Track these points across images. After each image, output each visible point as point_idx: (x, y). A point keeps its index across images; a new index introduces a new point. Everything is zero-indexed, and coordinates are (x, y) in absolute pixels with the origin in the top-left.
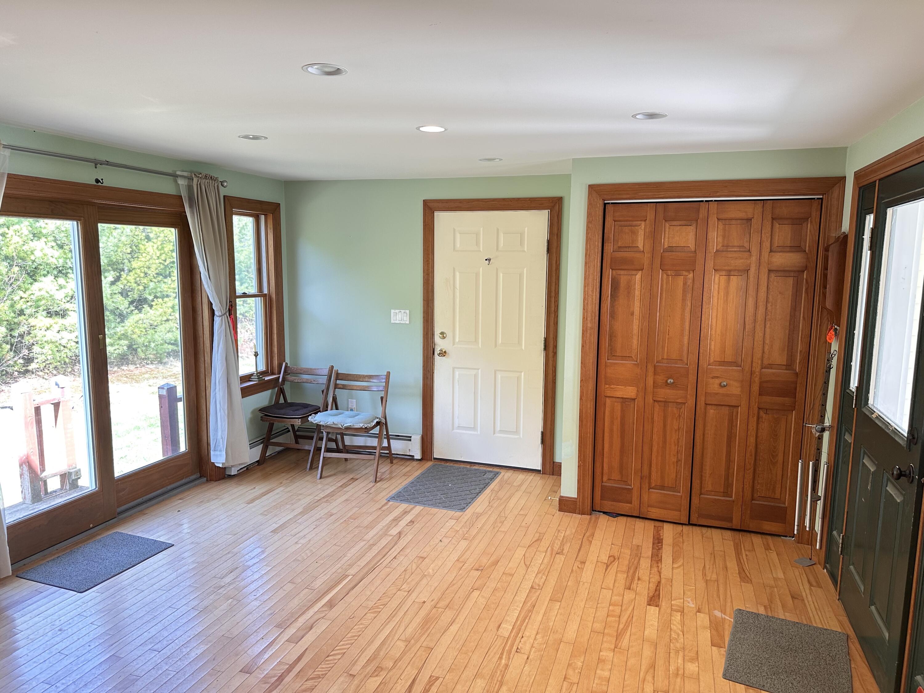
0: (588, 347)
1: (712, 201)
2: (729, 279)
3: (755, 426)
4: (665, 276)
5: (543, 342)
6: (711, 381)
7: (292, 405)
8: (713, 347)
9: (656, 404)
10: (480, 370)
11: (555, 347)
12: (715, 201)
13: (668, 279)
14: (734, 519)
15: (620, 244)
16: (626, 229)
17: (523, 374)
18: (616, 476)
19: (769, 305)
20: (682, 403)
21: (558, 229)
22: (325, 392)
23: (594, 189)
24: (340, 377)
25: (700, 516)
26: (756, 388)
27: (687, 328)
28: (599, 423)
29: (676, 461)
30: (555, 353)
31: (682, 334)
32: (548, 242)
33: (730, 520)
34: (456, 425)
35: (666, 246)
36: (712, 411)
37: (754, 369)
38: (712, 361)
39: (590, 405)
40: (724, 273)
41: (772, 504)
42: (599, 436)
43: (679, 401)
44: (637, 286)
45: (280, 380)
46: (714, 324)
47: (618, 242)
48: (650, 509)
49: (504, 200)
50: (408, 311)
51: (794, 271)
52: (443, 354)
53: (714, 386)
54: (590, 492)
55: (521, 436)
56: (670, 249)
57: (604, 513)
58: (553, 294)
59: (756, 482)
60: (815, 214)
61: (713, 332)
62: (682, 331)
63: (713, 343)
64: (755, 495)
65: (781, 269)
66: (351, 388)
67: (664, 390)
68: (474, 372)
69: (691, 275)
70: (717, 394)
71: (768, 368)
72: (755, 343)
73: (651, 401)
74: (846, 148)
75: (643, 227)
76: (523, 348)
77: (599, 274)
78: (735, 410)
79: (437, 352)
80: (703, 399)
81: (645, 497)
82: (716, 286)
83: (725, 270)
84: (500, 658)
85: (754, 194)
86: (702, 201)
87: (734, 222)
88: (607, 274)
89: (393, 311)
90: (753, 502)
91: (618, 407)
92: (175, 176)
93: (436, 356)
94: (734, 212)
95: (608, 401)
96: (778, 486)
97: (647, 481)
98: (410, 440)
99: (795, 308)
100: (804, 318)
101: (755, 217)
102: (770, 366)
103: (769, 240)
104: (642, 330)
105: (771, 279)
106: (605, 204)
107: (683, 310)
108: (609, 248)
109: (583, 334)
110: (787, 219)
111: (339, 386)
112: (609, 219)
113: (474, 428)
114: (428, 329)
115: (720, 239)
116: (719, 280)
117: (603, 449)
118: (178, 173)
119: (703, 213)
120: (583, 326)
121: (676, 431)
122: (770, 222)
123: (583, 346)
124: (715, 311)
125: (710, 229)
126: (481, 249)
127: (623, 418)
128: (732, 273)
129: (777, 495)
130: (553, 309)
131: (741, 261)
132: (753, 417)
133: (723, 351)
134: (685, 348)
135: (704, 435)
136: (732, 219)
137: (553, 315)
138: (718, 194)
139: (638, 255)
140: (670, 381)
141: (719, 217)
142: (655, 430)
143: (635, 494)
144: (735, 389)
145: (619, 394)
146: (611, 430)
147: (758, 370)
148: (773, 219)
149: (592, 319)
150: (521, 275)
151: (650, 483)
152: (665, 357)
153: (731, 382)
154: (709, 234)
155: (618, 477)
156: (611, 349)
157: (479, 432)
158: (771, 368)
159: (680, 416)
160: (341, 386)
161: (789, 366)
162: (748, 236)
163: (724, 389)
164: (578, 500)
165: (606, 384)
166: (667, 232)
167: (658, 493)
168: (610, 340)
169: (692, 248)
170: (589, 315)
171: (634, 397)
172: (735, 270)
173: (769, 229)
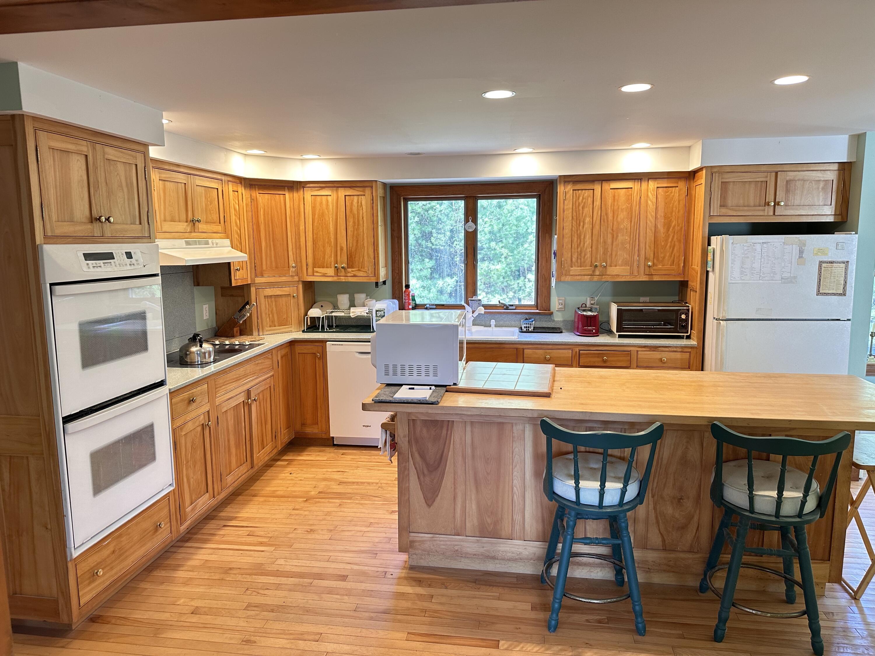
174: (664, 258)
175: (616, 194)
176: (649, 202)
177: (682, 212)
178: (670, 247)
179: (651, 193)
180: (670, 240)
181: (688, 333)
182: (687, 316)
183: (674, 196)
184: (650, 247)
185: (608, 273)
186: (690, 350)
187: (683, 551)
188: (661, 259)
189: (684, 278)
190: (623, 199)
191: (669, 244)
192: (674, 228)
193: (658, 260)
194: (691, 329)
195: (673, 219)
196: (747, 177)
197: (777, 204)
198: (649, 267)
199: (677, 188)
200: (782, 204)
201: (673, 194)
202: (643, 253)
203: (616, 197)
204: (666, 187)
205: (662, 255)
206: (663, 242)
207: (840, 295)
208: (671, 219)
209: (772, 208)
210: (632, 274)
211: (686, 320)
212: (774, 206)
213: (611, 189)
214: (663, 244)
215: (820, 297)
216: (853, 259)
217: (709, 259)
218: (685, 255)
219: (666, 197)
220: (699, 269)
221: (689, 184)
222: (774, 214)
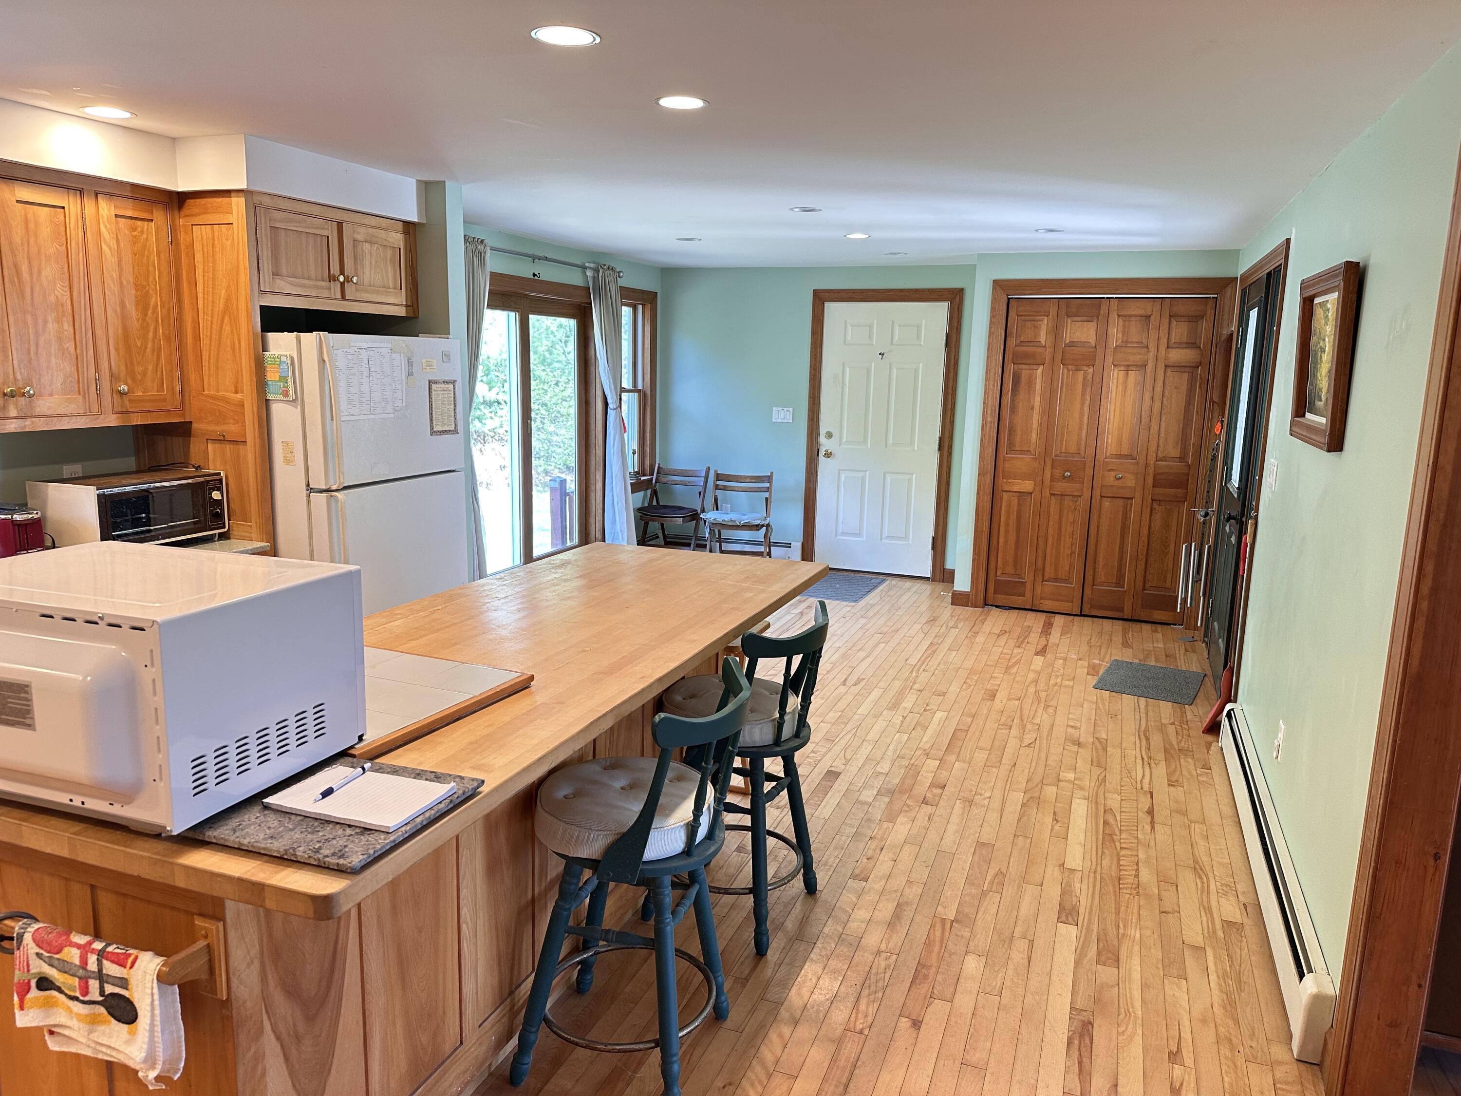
0: (986, 441)
1: (1113, 298)
2: (1127, 374)
3: (1148, 517)
4: (1066, 370)
5: (938, 442)
6: (1107, 473)
7: (666, 507)
8: (1110, 440)
9: (1053, 497)
10: (868, 473)
11: (951, 447)
12: (1116, 298)
13: (1068, 373)
14: (1125, 608)
15: (1022, 339)
16: (1029, 324)
17: (914, 475)
18: (1010, 570)
19: (1165, 399)
20: (1077, 496)
21: (958, 322)
22: (702, 494)
23: (998, 285)
24: (720, 478)
25: (1092, 607)
26: (1150, 481)
27: (1086, 422)
28: (995, 519)
29: (1070, 552)
30: (950, 454)
31: (1081, 429)
32: (947, 335)
33: (1121, 610)
34: (840, 531)
35: (1067, 342)
36: (1107, 504)
37: (1148, 462)
38: (1108, 454)
39: (987, 499)
40: (1123, 368)
41: (1163, 593)
42: (994, 532)
43: (1075, 494)
44: (1039, 381)
45: (654, 481)
46: (1112, 417)
47: (1020, 336)
48: (1042, 601)
49: (901, 290)
50: (791, 409)
51: (1189, 367)
52: (828, 455)
53: (1110, 478)
54: (983, 585)
55: (910, 542)
56: (1072, 344)
57: (997, 607)
58: (950, 391)
59: (1148, 572)
60: (1210, 312)
61: (1111, 426)
62: (1081, 424)
63: (1110, 437)
64: (1147, 585)
65: (1177, 364)
66: (732, 489)
67: (1061, 484)
68: (861, 474)
69: (1091, 370)
70: (1112, 486)
71: (1162, 461)
72: (1151, 437)
73: (1048, 494)
74: (1240, 250)
75: (1046, 322)
76: (916, 448)
77: (1001, 369)
78: (1129, 501)
79: (822, 452)
80: (1098, 491)
81: (1038, 590)
82: (1115, 381)
83: (1124, 365)
84: (911, 672)
85: (1153, 292)
86: (1104, 298)
87: (1133, 318)
88: (1009, 367)
89: (774, 409)
90: (1145, 592)
91: (1015, 502)
92: (584, 268)
93: (821, 458)
94: (1135, 310)
95: (1005, 495)
96: (1169, 575)
97: (1041, 573)
98: (790, 547)
99: (1189, 403)
100: (1197, 412)
101: (1154, 314)
102: (1164, 459)
103: (1167, 337)
104: (1041, 424)
105: (1168, 374)
106: (1009, 299)
107: (1083, 405)
108: (1012, 342)
109: (982, 428)
110: (1183, 316)
111: (720, 487)
112: (1012, 314)
113: (859, 535)
114: (812, 429)
115: (1120, 335)
116: (1118, 375)
117: (998, 544)
118: (587, 265)
119: (1104, 309)
120: (983, 421)
121: (1071, 523)
122: (1168, 320)
123: (982, 440)
124: (1113, 405)
125: (1110, 326)
126: (874, 343)
127: (1019, 512)
128: (1131, 368)
129: (1168, 585)
130: (949, 407)
131: (1139, 356)
132: (1146, 508)
133: (1120, 443)
134: (1083, 443)
135: (1098, 527)
136: (1131, 316)
137: (949, 413)
138: (1118, 292)
139: (1040, 350)
140: (1067, 474)
141: (1120, 314)
142: (1051, 523)
143: (1029, 586)
144: (1130, 481)
145: (1016, 488)
146: (1007, 525)
147: (1152, 462)
148: (1171, 316)
149: (992, 413)
150: (916, 371)
151: (1043, 576)
152: (1063, 451)
153: (1126, 475)
154: (1109, 330)
155: (1012, 571)
156: (1010, 444)
157: (864, 538)
158: (1166, 461)
159: (1075, 509)
160: (722, 487)
161: (1182, 458)
162: (1147, 333)
163: (1120, 481)
164: (971, 594)
165: (1003, 478)
166: (1069, 328)
167: (1051, 585)
168: (1010, 435)
169: (1093, 343)
170: (989, 408)
171: (1031, 491)
172: (1133, 365)
173: (1167, 326)
174: (144, 374)
175: (30, 216)
176: (104, 247)
177: (165, 277)
178: (153, 350)
179: (106, 227)
180: (151, 335)
181: (224, 527)
182: (221, 493)
183: (147, 239)
184: (117, 350)
185: (38, 411)
188: (139, 377)
189: (184, 419)
190: (46, 231)
191: (150, 345)
192: (155, 310)
193: (134, 379)
194: (229, 520)
195: (151, 291)
196: (303, 225)
197: (348, 280)
198: (121, 393)
199: (153, 224)
200: (352, 279)
201: (145, 236)
202: (104, 365)
203: (32, 225)
204: (131, 218)
205: (141, 369)
206: (139, 339)
207: (452, 433)
208: (148, 291)
209: (339, 288)
210: (88, 413)
211: (219, 502)
212: (342, 284)
213: (18, 201)
214: (139, 345)
215: (436, 437)
217: (272, 376)
218: (181, 369)
219: (134, 241)
220: (248, 396)
221: (173, 220)
222: (343, 297)
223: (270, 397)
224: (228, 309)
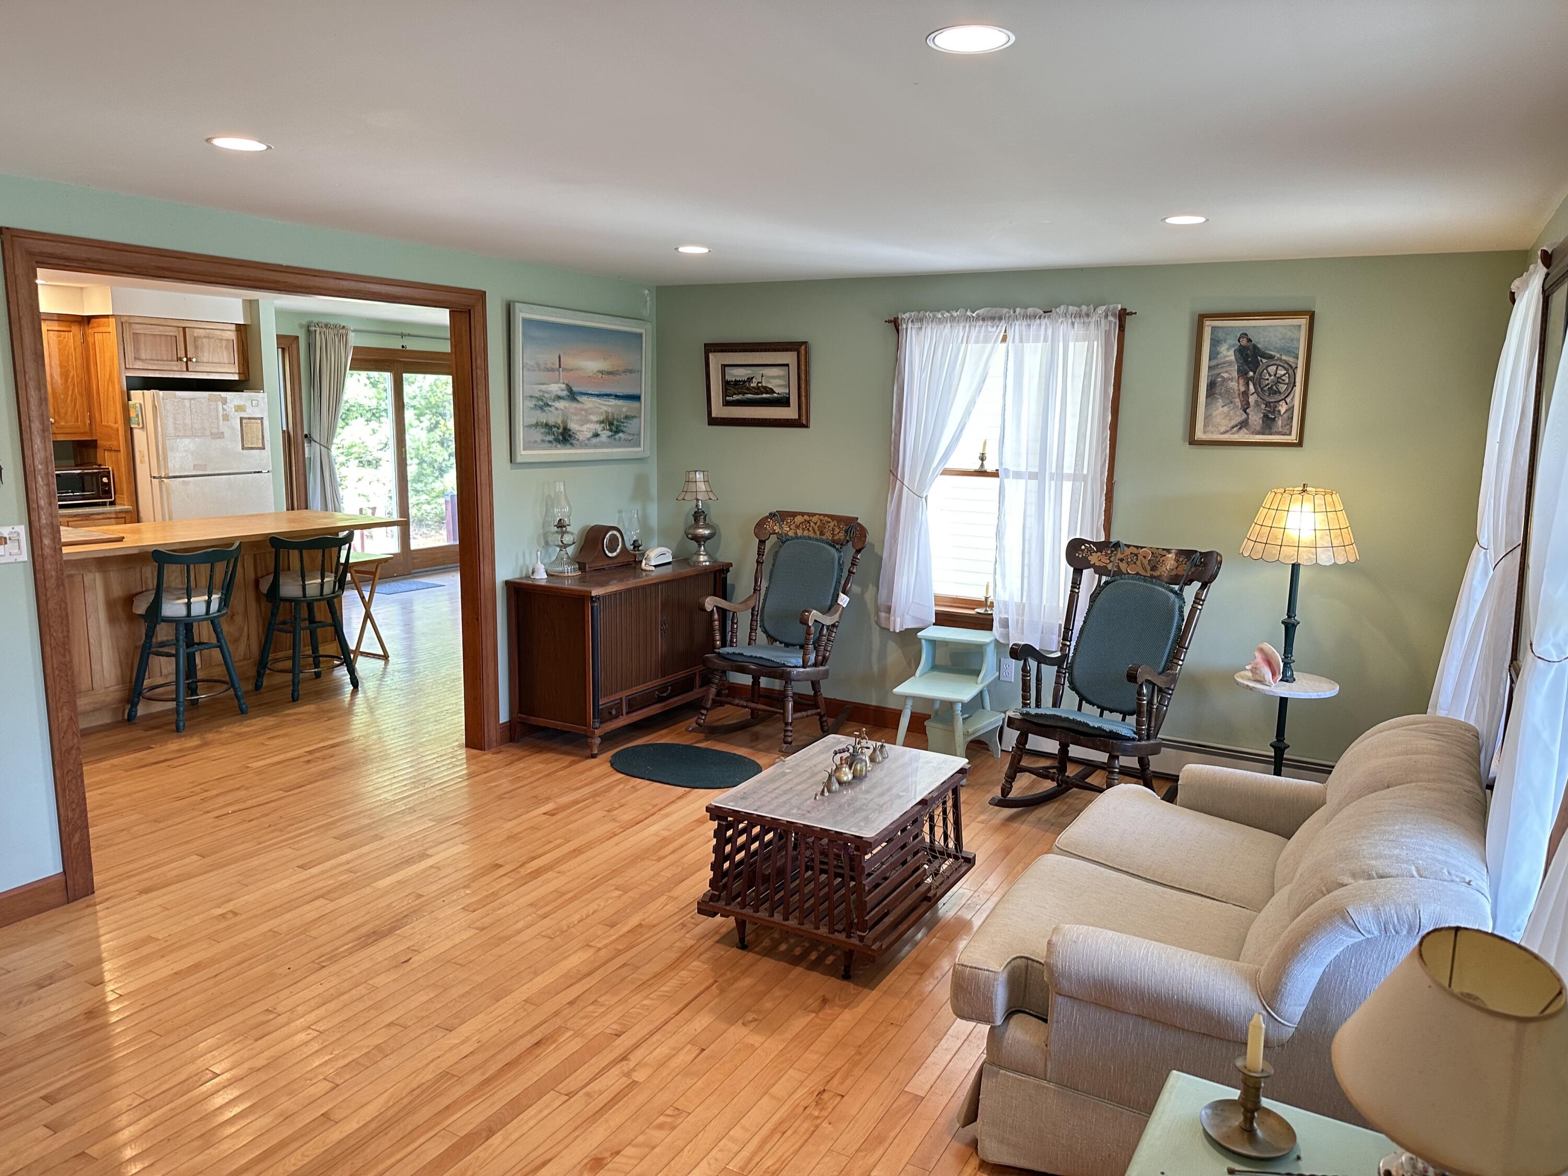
174: (66, 413)
177: (79, 361)
178: (72, 401)
180: (70, 393)
181: (112, 498)
182: (109, 479)
183: (68, 341)
186: (124, 515)
187: (240, 661)
188: (62, 415)
189: (93, 438)
191: (69, 398)
192: (73, 378)
193: (59, 416)
195: (70, 369)
196: (157, 330)
197: (189, 360)
198: (52, 424)
199: (71, 333)
200: (194, 360)
201: (66, 339)
204: (58, 331)
205: (63, 411)
206: (62, 395)
207: (260, 449)
208: (68, 369)
209: (184, 364)
211: (108, 484)
212: (187, 362)
214: (63, 398)
215: (245, 451)
216: (265, 416)
217: (133, 414)
218: (90, 410)
219: (60, 343)
220: (120, 426)
221: (84, 330)
222: (187, 370)
223: (133, 426)
224: (111, 378)
